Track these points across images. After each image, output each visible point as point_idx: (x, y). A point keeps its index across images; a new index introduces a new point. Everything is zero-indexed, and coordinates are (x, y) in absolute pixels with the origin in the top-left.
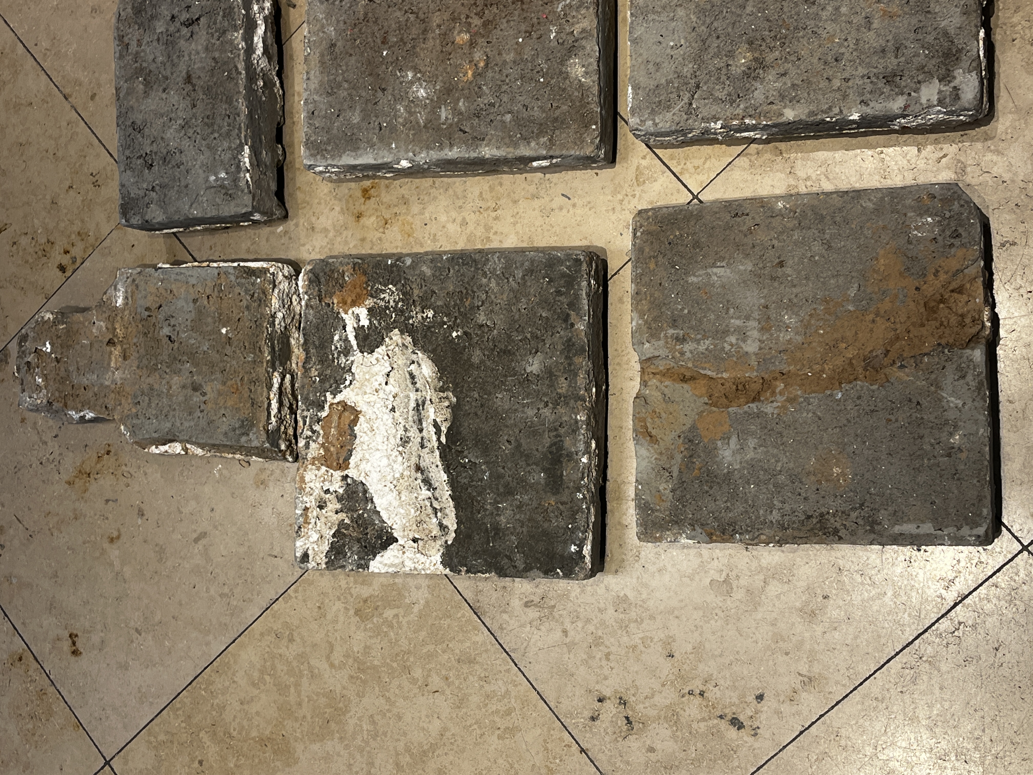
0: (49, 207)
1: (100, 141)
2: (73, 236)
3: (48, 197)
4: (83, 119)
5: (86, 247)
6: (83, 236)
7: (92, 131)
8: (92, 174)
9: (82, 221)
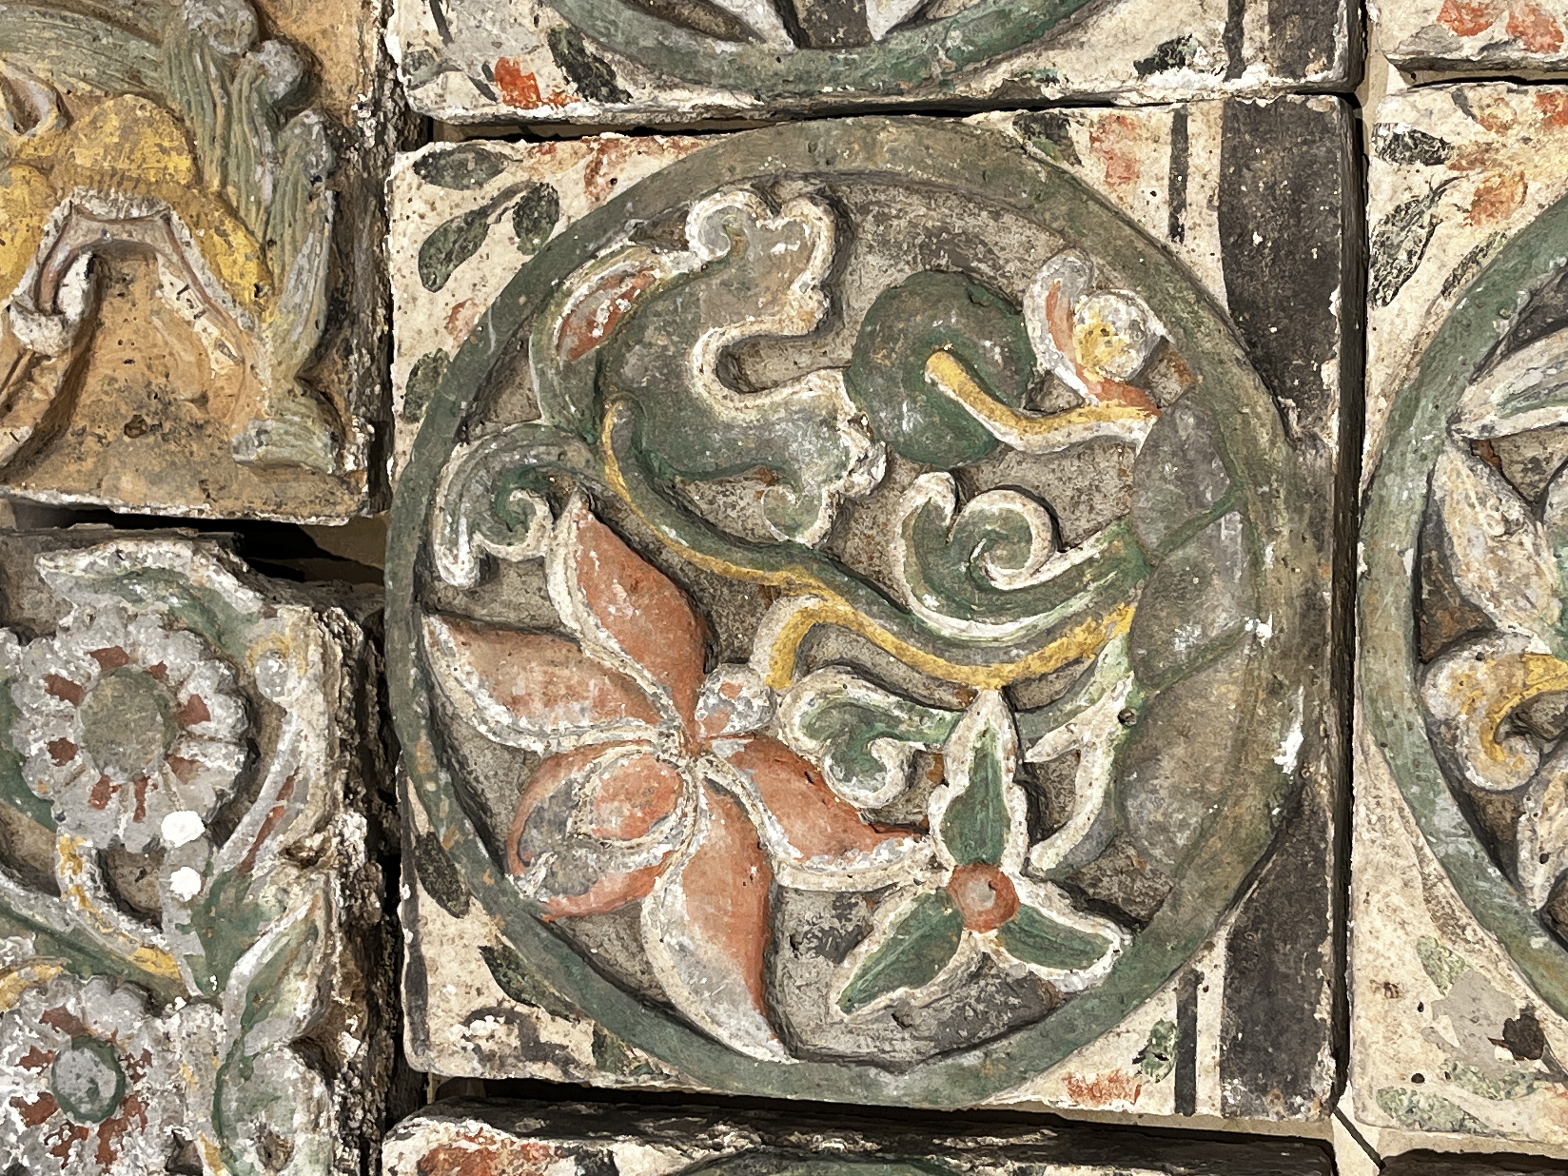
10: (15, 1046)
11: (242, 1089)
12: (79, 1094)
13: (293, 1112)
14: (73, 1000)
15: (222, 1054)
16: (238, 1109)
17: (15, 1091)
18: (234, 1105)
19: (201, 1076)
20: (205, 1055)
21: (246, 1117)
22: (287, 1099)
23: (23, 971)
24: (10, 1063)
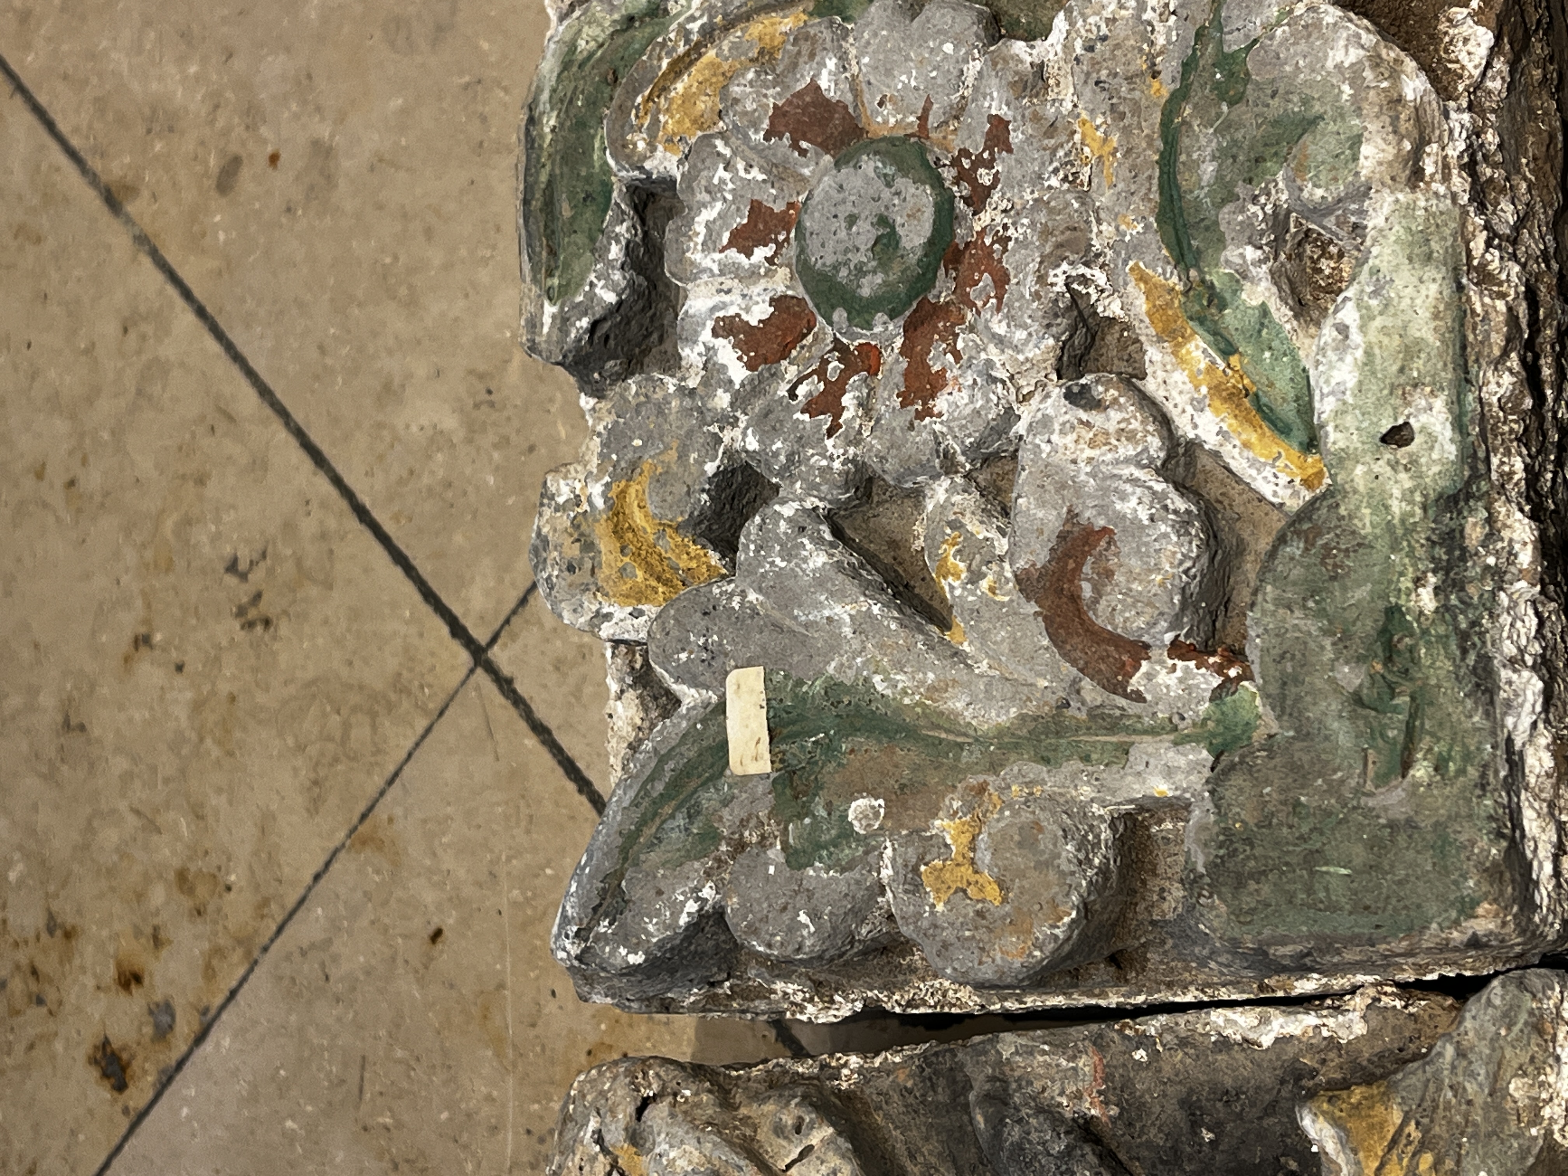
0: (51, 752)
1: (265, 392)
2: (158, 895)
3: (47, 700)
4: (187, 294)
5: (218, 952)
6: (202, 890)
7: (229, 347)
8: (232, 567)
9: (198, 814)
10: (719, 206)
11: (1226, 127)
12: (856, 258)
13: (1356, 141)
14: (831, 63)
15: (1170, 67)
16: (1219, 177)
17: (724, 306)
18: (1209, 169)
19: (1126, 131)
20: (1129, 79)
21: (1240, 189)
22: (1341, 115)
23: (726, 45)
24: (709, 245)
